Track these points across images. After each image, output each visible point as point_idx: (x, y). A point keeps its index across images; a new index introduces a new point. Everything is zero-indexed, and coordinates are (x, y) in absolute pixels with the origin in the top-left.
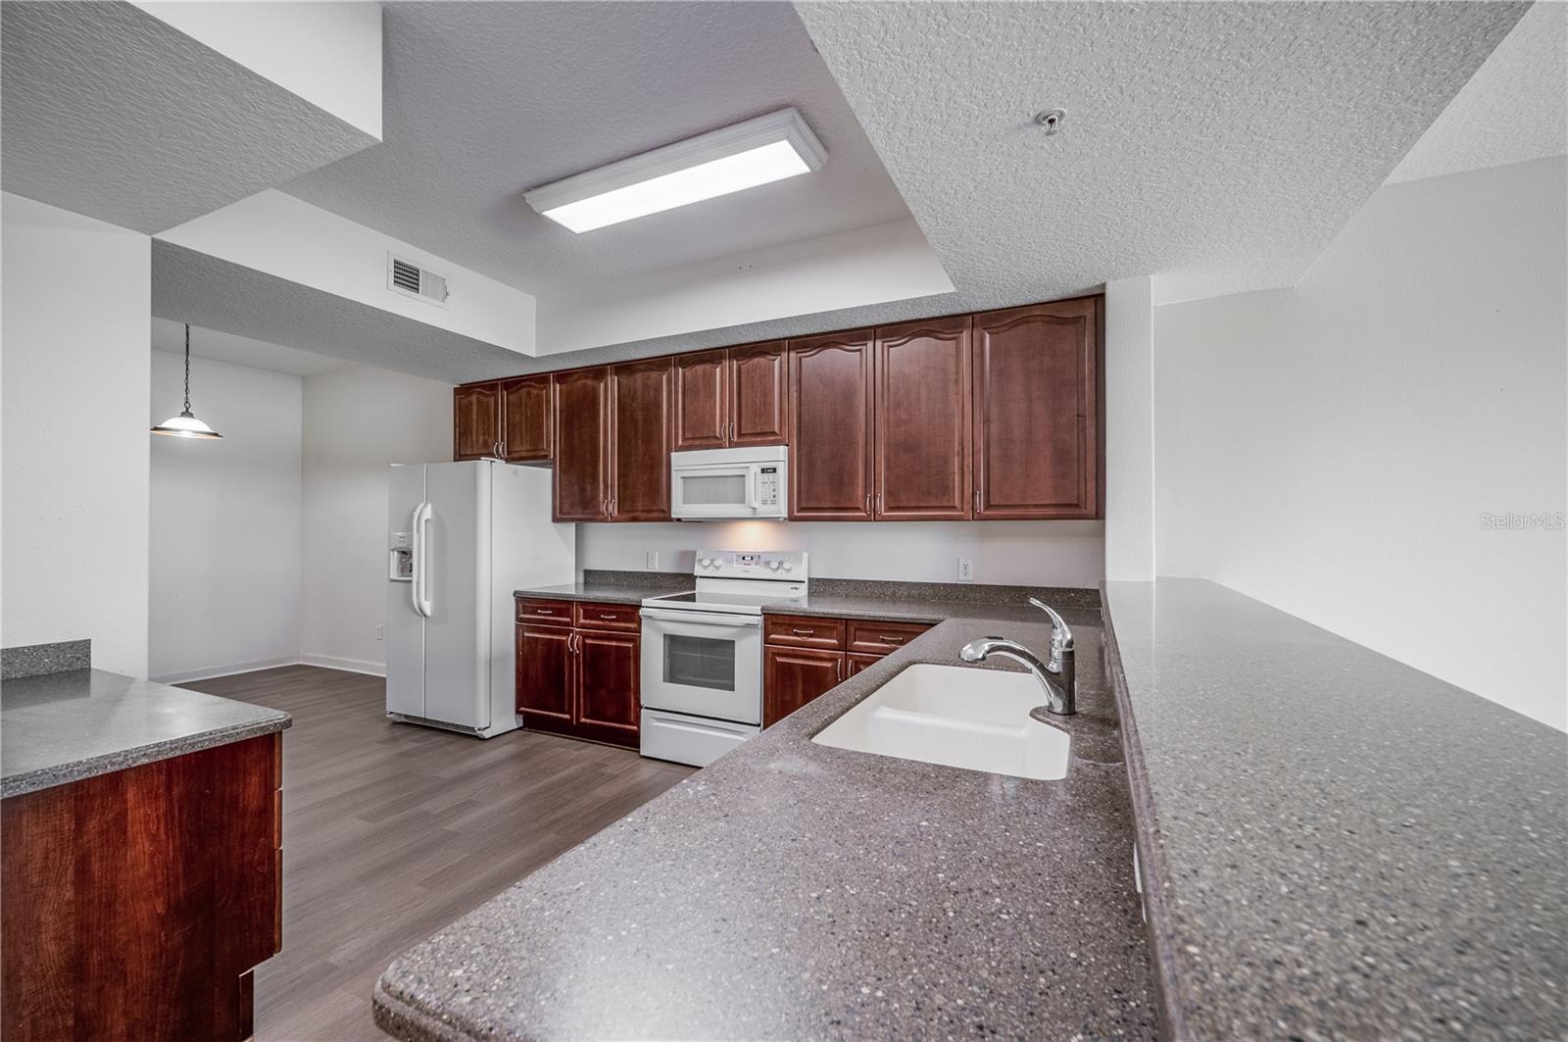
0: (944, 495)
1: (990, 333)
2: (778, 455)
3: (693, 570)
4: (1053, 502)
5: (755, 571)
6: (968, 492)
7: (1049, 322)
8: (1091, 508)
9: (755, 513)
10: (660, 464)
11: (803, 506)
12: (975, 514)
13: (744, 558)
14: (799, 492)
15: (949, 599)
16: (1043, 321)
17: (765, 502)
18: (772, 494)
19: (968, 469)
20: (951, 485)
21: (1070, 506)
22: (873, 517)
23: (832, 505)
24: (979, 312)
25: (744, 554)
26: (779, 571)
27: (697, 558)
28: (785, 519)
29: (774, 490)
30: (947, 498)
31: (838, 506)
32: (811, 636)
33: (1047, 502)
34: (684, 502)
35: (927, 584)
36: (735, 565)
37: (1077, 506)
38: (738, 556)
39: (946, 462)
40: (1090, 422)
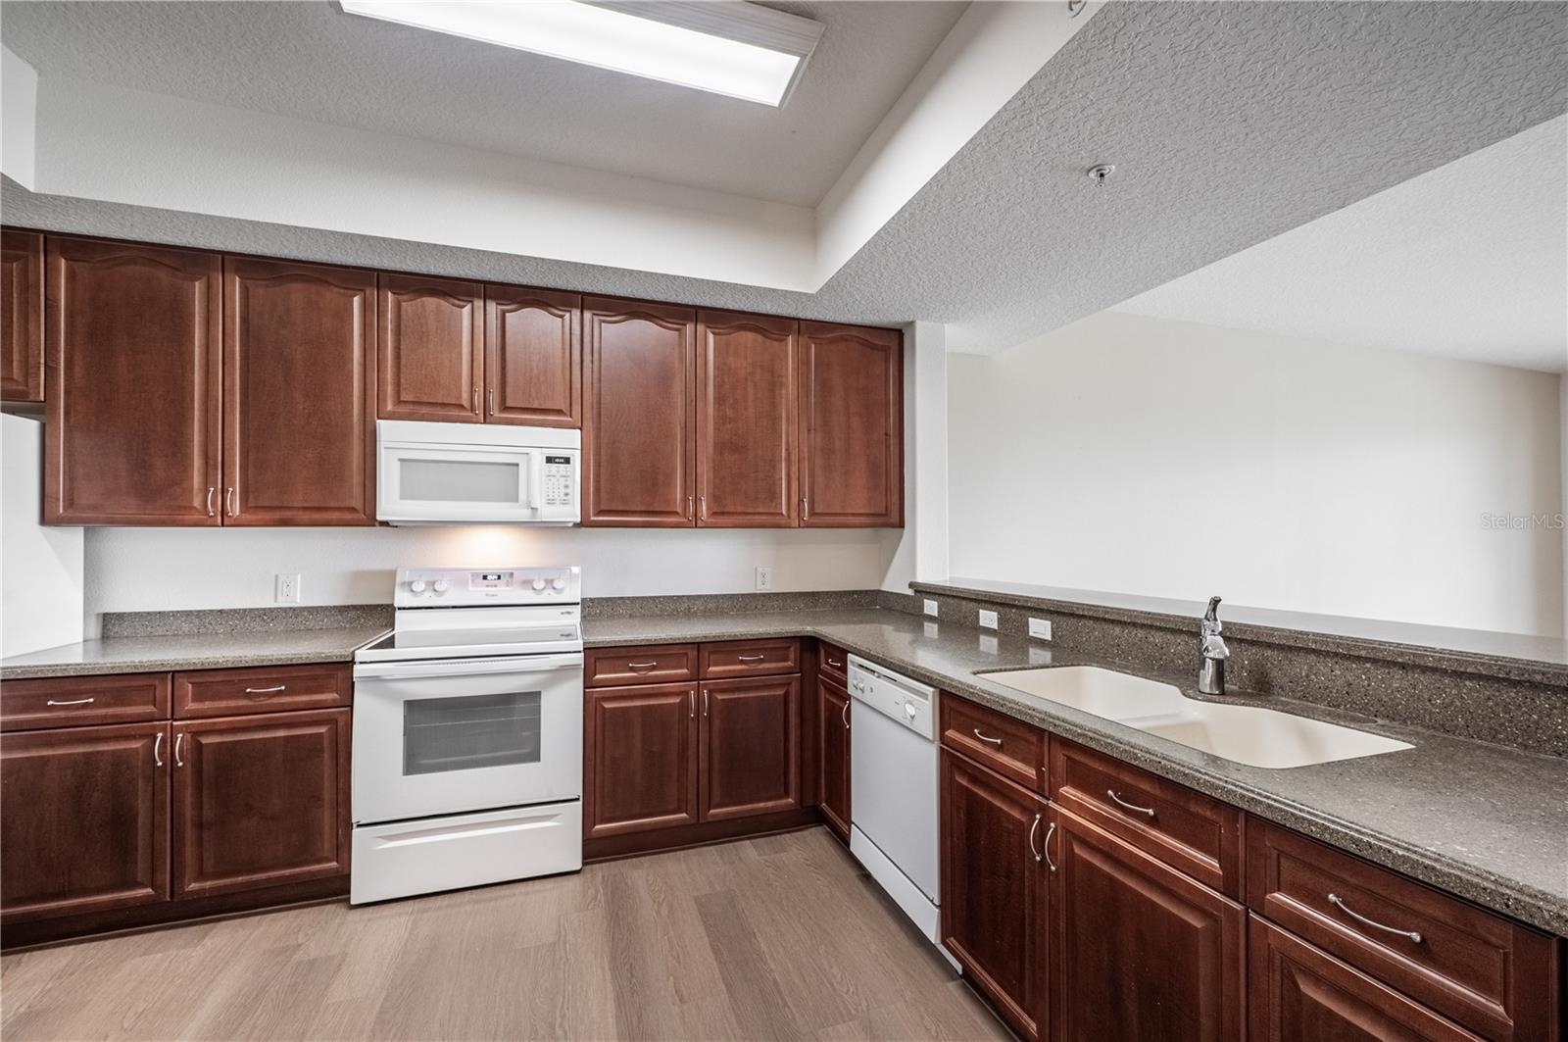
0: (772, 501)
1: (815, 344)
2: (568, 441)
3: (393, 598)
4: (867, 511)
5: (505, 594)
6: (795, 499)
7: (863, 345)
8: (895, 519)
9: (534, 516)
10: (346, 436)
11: (602, 508)
12: (802, 521)
13: (485, 578)
14: (597, 490)
15: (747, 610)
16: (858, 342)
17: (551, 502)
18: (563, 491)
19: (794, 477)
20: (778, 490)
21: (880, 515)
22: (695, 523)
23: (643, 509)
24: (806, 320)
25: (485, 573)
26: (546, 592)
27: (399, 580)
28: (576, 525)
29: (566, 487)
30: (774, 504)
31: (651, 509)
32: (654, 668)
33: (862, 511)
34: (403, 497)
35: (725, 595)
36: (471, 588)
37: (886, 515)
38: (478, 574)
39: (774, 467)
40: (893, 441)
